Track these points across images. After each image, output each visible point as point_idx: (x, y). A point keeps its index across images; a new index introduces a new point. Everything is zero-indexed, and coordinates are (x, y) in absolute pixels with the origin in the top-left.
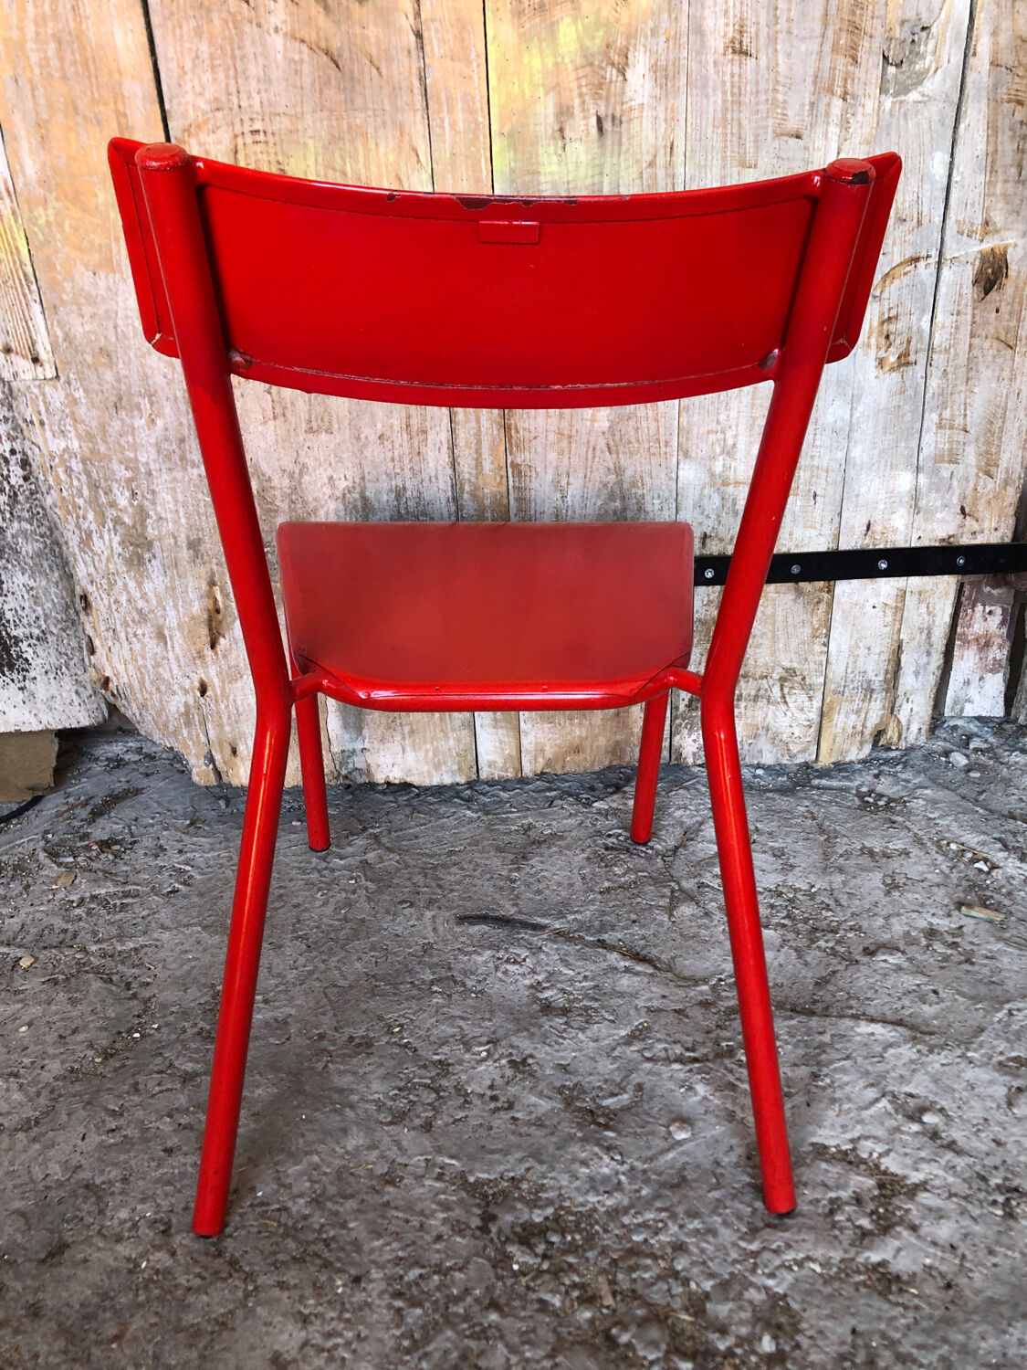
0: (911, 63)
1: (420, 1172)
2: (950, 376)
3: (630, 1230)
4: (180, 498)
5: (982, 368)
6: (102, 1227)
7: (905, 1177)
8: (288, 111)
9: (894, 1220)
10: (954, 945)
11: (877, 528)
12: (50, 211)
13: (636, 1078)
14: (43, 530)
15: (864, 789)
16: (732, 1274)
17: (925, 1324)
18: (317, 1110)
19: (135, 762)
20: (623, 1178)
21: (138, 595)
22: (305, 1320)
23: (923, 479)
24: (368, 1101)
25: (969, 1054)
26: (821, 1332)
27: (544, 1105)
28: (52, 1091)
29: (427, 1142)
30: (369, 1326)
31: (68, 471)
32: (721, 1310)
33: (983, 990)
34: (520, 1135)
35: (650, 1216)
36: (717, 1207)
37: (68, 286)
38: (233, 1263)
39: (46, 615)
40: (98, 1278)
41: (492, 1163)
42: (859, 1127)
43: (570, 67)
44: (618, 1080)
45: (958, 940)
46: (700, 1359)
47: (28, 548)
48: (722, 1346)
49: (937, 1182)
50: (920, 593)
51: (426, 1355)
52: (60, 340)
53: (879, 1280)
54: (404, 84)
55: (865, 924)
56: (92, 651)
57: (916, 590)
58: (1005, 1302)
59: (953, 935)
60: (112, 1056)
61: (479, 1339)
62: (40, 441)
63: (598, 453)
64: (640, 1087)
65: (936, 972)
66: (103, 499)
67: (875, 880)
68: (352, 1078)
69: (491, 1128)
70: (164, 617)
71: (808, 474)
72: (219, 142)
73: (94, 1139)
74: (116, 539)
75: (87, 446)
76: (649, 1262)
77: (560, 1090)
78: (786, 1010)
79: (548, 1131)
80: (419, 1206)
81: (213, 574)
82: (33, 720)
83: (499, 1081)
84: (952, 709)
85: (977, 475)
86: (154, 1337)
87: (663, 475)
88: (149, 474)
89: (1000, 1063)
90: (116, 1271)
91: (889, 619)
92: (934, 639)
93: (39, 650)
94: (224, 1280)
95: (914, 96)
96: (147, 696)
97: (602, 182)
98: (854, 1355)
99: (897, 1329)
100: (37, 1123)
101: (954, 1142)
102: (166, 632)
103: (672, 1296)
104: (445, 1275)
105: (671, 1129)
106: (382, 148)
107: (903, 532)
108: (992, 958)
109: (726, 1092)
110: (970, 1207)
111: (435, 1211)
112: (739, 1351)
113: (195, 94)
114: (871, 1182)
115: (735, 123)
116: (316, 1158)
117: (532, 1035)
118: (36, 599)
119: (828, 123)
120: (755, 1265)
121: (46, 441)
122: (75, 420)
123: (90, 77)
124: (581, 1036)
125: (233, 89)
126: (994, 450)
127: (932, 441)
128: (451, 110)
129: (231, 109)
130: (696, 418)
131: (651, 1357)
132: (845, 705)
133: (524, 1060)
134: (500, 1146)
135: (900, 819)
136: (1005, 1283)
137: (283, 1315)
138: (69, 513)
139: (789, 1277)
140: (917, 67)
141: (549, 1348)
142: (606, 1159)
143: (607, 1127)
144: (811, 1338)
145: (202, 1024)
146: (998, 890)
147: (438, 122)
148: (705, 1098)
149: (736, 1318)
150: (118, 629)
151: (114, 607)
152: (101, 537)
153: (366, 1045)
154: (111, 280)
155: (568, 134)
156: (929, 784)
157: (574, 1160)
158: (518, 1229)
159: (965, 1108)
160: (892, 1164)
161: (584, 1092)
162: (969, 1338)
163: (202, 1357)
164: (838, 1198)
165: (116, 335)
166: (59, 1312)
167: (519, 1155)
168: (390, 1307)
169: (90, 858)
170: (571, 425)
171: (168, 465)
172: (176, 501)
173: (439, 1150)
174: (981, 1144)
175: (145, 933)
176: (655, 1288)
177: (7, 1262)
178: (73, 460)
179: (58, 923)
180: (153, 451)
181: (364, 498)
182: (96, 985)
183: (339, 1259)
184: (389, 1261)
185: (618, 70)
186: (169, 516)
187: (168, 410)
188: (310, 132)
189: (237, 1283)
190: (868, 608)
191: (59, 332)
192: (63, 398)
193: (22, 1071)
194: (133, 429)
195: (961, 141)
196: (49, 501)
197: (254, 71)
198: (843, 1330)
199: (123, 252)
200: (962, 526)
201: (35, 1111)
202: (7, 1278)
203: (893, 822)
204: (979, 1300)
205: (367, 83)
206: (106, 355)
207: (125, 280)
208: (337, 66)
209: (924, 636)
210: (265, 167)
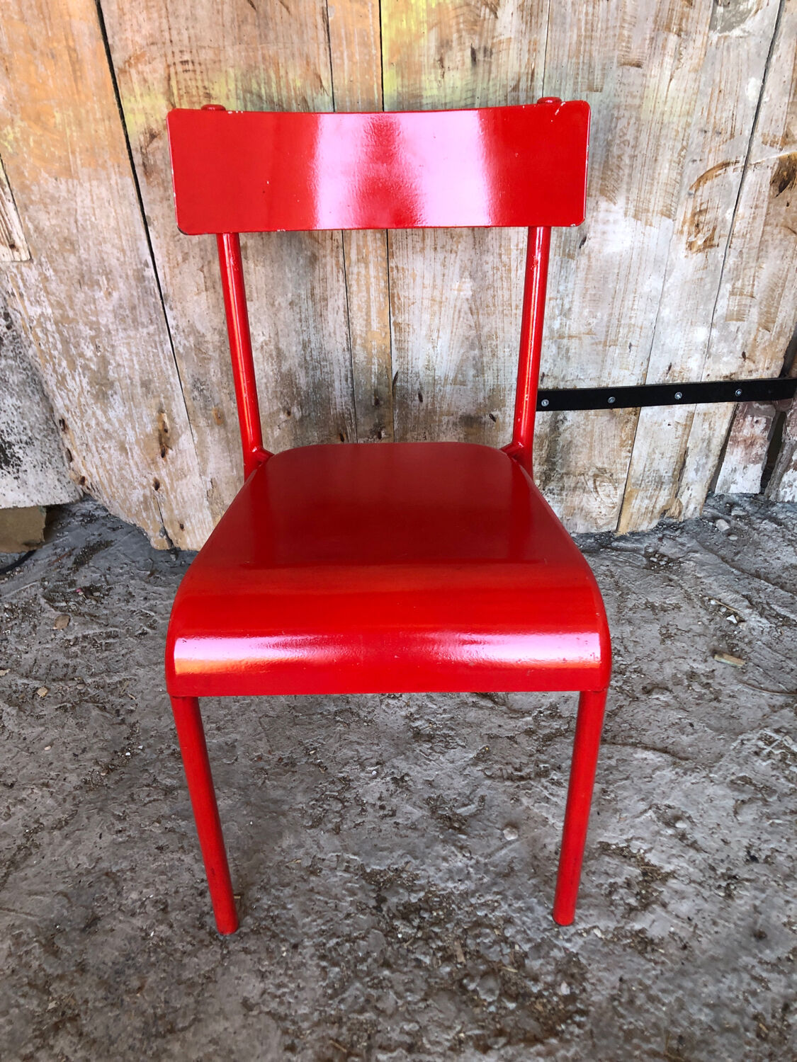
0: (737, 4)
1: (334, 865)
2: (744, 256)
3: (475, 908)
4: (134, 350)
5: (770, 249)
6: (121, 905)
7: (661, 868)
8: (212, 45)
9: (652, 899)
10: (707, 685)
11: (676, 368)
12: (17, 129)
13: (481, 792)
14: (25, 365)
15: (651, 550)
16: (542, 939)
17: (668, 975)
18: (260, 818)
20: (471, 870)
21: (104, 420)
22: (263, 976)
23: (715, 333)
24: (295, 810)
25: (711, 775)
26: (600, 980)
27: (417, 813)
28: (74, 799)
29: (336, 841)
30: (305, 979)
31: (45, 331)
32: (534, 964)
33: (725, 723)
34: (401, 836)
35: (489, 897)
36: (534, 891)
37: (35, 188)
38: (212, 934)
39: (31, 426)
40: (122, 943)
41: (381, 859)
42: (632, 831)
43: (450, 7)
44: (468, 793)
45: (711, 681)
46: (520, 1000)
47: (14, 379)
48: (535, 990)
49: (682, 872)
50: (705, 414)
51: (342, 1001)
52: (32, 232)
53: (639, 942)
54: (310, 21)
55: (645, 667)
56: (71, 459)
57: (702, 412)
58: (721, 960)
59: (707, 677)
60: (112, 770)
61: (377, 988)
62: (20, 308)
63: (462, 314)
64: (482, 799)
65: (694, 708)
66: (73, 351)
67: (652, 631)
68: (283, 792)
69: (381, 831)
70: (125, 435)
71: (626, 330)
72: (154, 71)
73: (108, 838)
74: (85, 381)
75: (58, 312)
76: (488, 931)
77: (428, 801)
79: (420, 833)
80: (334, 891)
81: (161, 404)
82: (26, 499)
83: (385, 794)
84: (721, 488)
85: (758, 330)
86: (164, 987)
87: (513, 331)
88: (109, 332)
89: (732, 781)
90: (134, 938)
91: (680, 433)
92: (712, 446)
93: (28, 451)
94: (207, 946)
95: (736, 32)
96: (114, 490)
97: (473, 104)
98: (620, 996)
99: (649, 978)
100: (67, 823)
101: (695, 842)
102: (127, 446)
103: (503, 955)
104: (354, 942)
105: (505, 832)
106: (291, 76)
107: (696, 371)
108: (733, 697)
109: (543, 804)
110: (702, 890)
111: (344, 895)
112: (546, 993)
113: (133, 30)
114: (638, 871)
115: (587, 55)
116: (262, 855)
117: (407, 758)
118: (23, 415)
119: (664, 55)
120: (558, 933)
121: (25, 308)
122: (48, 293)
123: (44, 19)
124: (441, 758)
125: (165, 27)
126: (773, 311)
127: (724, 305)
128: (349, 43)
129: (164, 43)
131: (490, 1000)
132: (641, 493)
133: (402, 778)
134: (387, 845)
135: (675, 578)
136: (722, 946)
137: (249, 971)
138: (47, 361)
139: (580, 941)
140: (742, 7)
141: (423, 994)
142: (460, 856)
143: (460, 831)
144: (593, 984)
145: (174, 746)
146: (741, 639)
147: (339, 54)
148: (528, 808)
149: (545, 970)
150: (90, 443)
151: (86, 429)
152: (74, 378)
153: (289, 765)
154: (70, 186)
155: (446, 64)
156: (699, 548)
157: (437, 857)
158: (401, 908)
159: (705, 816)
160: (652, 858)
161: (444, 803)
162: (696, 985)
163: (197, 1002)
164: (615, 883)
165: (77, 227)
166: (98, 969)
167: (400, 852)
168: (318, 966)
169: (78, 602)
170: (442, 294)
171: (123, 326)
172: (131, 353)
173: (346, 849)
174: (714, 843)
175: (126, 669)
176: (492, 950)
177: (59, 930)
178: (48, 323)
179: (62, 659)
180: (111, 316)
181: (278, 349)
182: (95, 712)
183: (283, 932)
184: (316, 933)
185: (491, 10)
186: (126, 364)
187: (121, 285)
188: (231, 62)
189: (215, 948)
190: (665, 425)
191: (30, 225)
192: (36, 277)
193: (51, 782)
194: (94, 300)
195: (771, 70)
196: (31, 352)
197: (183, 11)
198: (614, 979)
199: (79, 162)
200: (741, 367)
201: (63, 813)
202: (60, 943)
203: (671, 580)
204: (704, 957)
205: (278, 20)
206: (69, 244)
207: (81, 185)
208: (253, 6)
209: (705, 444)
210: (194, 92)
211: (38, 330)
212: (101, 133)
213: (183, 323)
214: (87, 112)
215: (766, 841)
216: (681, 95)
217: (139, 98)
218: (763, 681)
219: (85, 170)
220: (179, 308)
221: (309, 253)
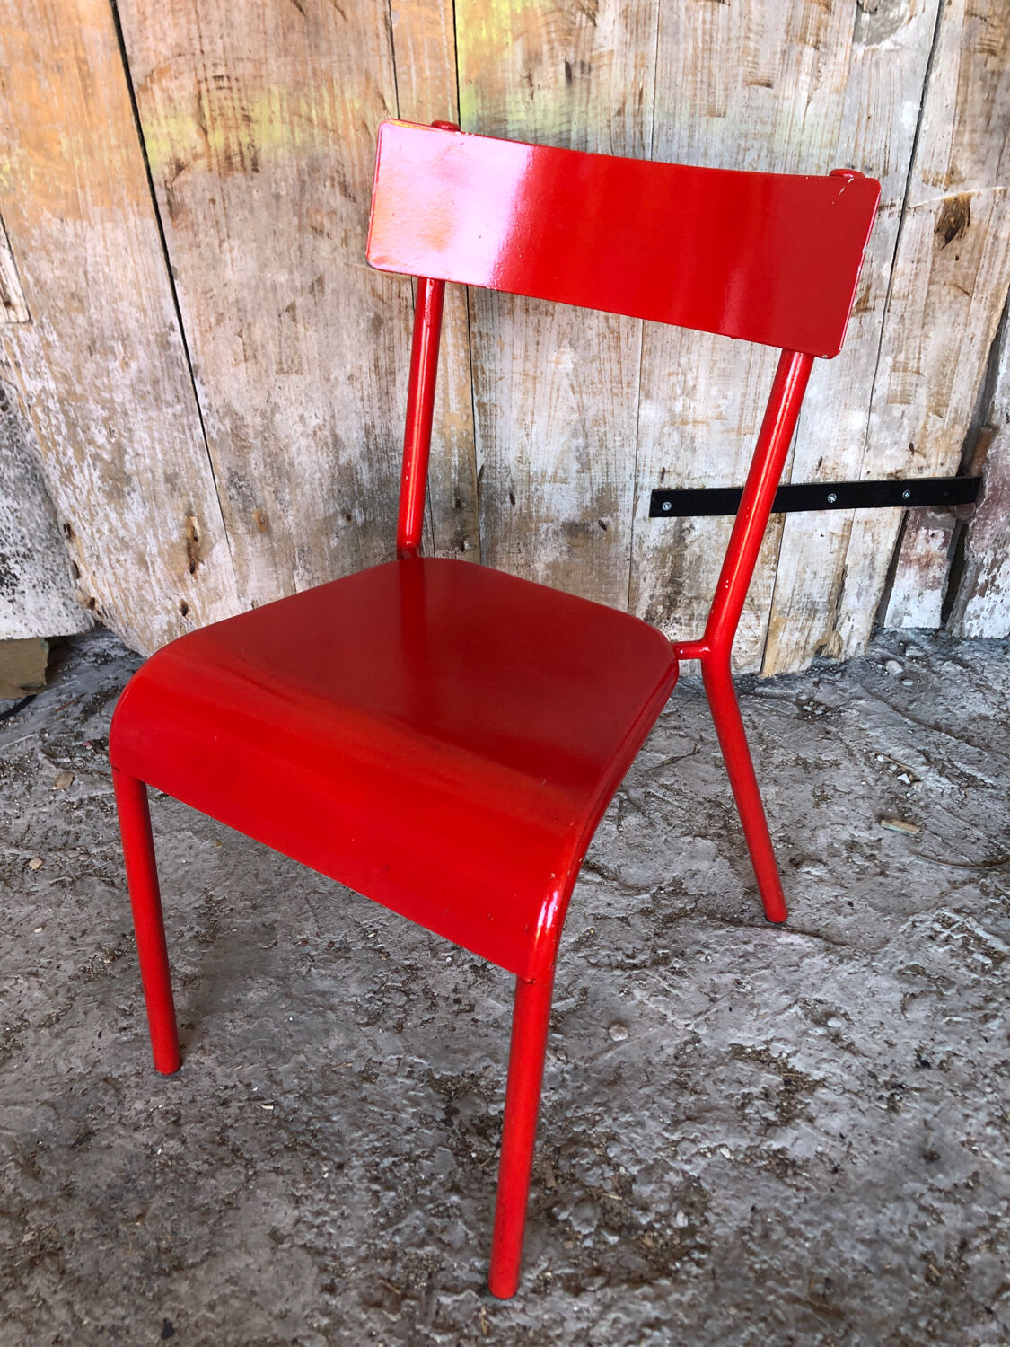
0: (886, 10)
1: (393, 1069)
2: (907, 321)
3: (572, 1122)
4: (156, 435)
5: (938, 313)
6: (122, 1117)
7: (808, 1075)
8: (251, 57)
9: (795, 1112)
10: (872, 857)
11: (828, 464)
12: (14, 159)
13: (581, 983)
14: (23, 456)
15: (804, 697)
16: (655, 1159)
17: (813, 1203)
18: (302, 1013)
19: (122, 658)
20: (567, 1076)
21: (119, 525)
22: (298, 1201)
23: (875, 418)
24: (347, 1004)
25: (874, 964)
26: (726, 1210)
27: (500, 1008)
28: (69, 991)
29: (398, 1042)
30: (350, 1206)
31: (47, 411)
32: (643, 1190)
33: (892, 902)
34: (480, 1036)
35: (589, 1110)
36: (646, 1102)
37: (35, 231)
38: (235, 1151)
39: (31, 535)
40: (121, 1162)
41: (454, 1061)
42: (773, 1030)
43: (539, 12)
44: (566, 984)
45: (876, 852)
46: (625, 1232)
47: (10, 474)
48: (644, 1221)
49: (834, 1080)
50: (866, 523)
51: (398, 1231)
52: (31, 285)
53: (778, 1165)
54: (370, 28)
55: (793, 835)
56: (78, 575)
57: (862, 520)
58: (881, 1186)
59: (872, 847)
60: (118, 957)
61: (442, 1217)
62: (16, 381)
63: (562, 393)
64: (584, 991)
65: (854, 884)
66: (82, 437)
67: (806, 791)
68: (333, 982)
69: (454, 1029)
70: (145, 545)
72: (181, 88)
73: (109, 1036)
74: (96, 474)
75: (63, 387)
76: (586, 1150)
78: (717, 919)
79: (504, 1032)
80: (393, 1101)
81: (190, 505)
82: (24, 629)
83: (462, 985)
84: (892, 622)
85: (927, 415)
86: (171, 1215)
87: (625, 415)
88: (126, 413)
89: (900, 971)
90: (137, 1156)
91: (836, 546)
92: (877, 564)
93: (26, 566)
94: (228, 1166)
95: (886, 45)
96: (131, 615)
97: (569, 131)
98: (752, 1229)
99: (789, 1208)
100: (58, 1020)
101: (852, 1044)
102: (148, 559)
103: (604, 1179)
104: (415, 1162)
105: (611, 1030)
106: (348, 95)
107: (853, 467)
108: (904, 871)
109: (660, 997)
110: (860, 1102)
111: (405, 1106)
112: (657, 1225)
113: (155, 38)
114: (779, 1079)
115: (706, 71)
116: (302, 1058)
118: (20, 521)
119: (799, 72)
120: (676, 1153)
121: (22, 381)
122: (50, 362)
123: (48, 23)
125: (195, 34)
126: (945, 391)
127: (886, 383)
128: (418, 55)
129: (193, 54)
130: (658, 360)
131: (585, 1232)
132: (790, 624)
133: (484, 966)
134: (462, 1046)
135: (833, 729)
136: (883, 1169)
137: (280, 1196)
138: (49, 449)
139: (703, 1163)
140: (892, 15)
142: (553, 1059)
143: (555, 1029)
144: (717, 1214)
145: (197, 928)
146: (916, 802)
147: (405, 68)
148: (641, 1002)
149: (656, 1197)
150: (101, 554)
151: (97, 536)
152: (82, 472)
153: (343, 950)
154: (79, 228)
155: (536, 81)
156: (864, 694)
158: (476, 1122)
159: (865, 1013)
160: (797, 1064)
162: (848, 1216)
163: (213, 1233)
164: (749, 1094)
165: (87, 280)
166: (89, 1193)
167: (478, 1054)
168: (368, 1189)
169: (85, 758)
170: (536, 367)
171: (143, 405)
172: (152, 438)
173: (409, 1050)
174: (875, 1046)
176: (591, 1173)
177: (41, 1147)
178: (51, 400)
179: (61, 825)
180: (128, 392)
181: (335, 437)
182: (100, 888)
184: (367, 1150)
185: (588, 15)
186: (146, 453)
187: (141, 354)
188: (275, 77)
189: (239, 1168)
190: (817, 537)
191: (29, 277)
192: (37, 341)
193: (41, 970)
194: (108, 371)
195: (931, 90)
196: (29, 438)
197: (216, 15)
198: (745, 1208)
199: (89, 199)
200: (910, 462)
201: (54, 1008)
202: (42, 1162)
203: (828, 733)
204: (860, 1183)
205: (332, 26)
206: (77, 300)
207: (92, 227)
208: (301, 10)
209: (868, 561)
210: (230, 113)
211: (38, 410)
212: (117, 163)
213: (217, 402)
214: (100, 137)
215: (941, 1043)
216: (822, 121)
217: (163, 121)
218: (942, 852)
219: (97, 209)
220: (212, 382)
221: (372, 315)
